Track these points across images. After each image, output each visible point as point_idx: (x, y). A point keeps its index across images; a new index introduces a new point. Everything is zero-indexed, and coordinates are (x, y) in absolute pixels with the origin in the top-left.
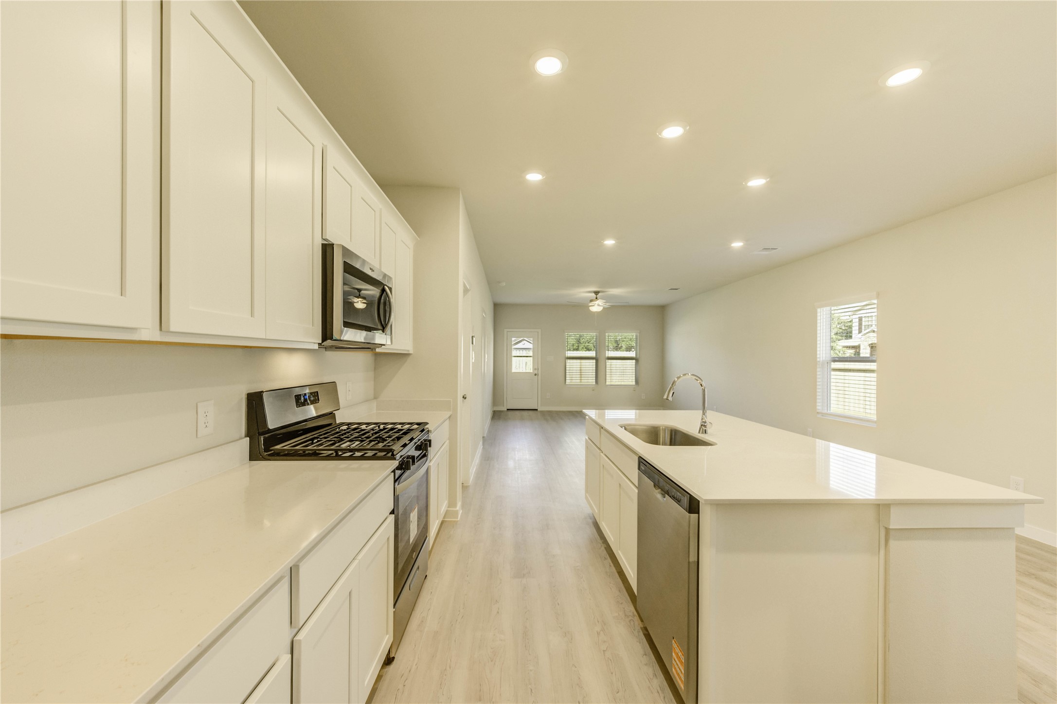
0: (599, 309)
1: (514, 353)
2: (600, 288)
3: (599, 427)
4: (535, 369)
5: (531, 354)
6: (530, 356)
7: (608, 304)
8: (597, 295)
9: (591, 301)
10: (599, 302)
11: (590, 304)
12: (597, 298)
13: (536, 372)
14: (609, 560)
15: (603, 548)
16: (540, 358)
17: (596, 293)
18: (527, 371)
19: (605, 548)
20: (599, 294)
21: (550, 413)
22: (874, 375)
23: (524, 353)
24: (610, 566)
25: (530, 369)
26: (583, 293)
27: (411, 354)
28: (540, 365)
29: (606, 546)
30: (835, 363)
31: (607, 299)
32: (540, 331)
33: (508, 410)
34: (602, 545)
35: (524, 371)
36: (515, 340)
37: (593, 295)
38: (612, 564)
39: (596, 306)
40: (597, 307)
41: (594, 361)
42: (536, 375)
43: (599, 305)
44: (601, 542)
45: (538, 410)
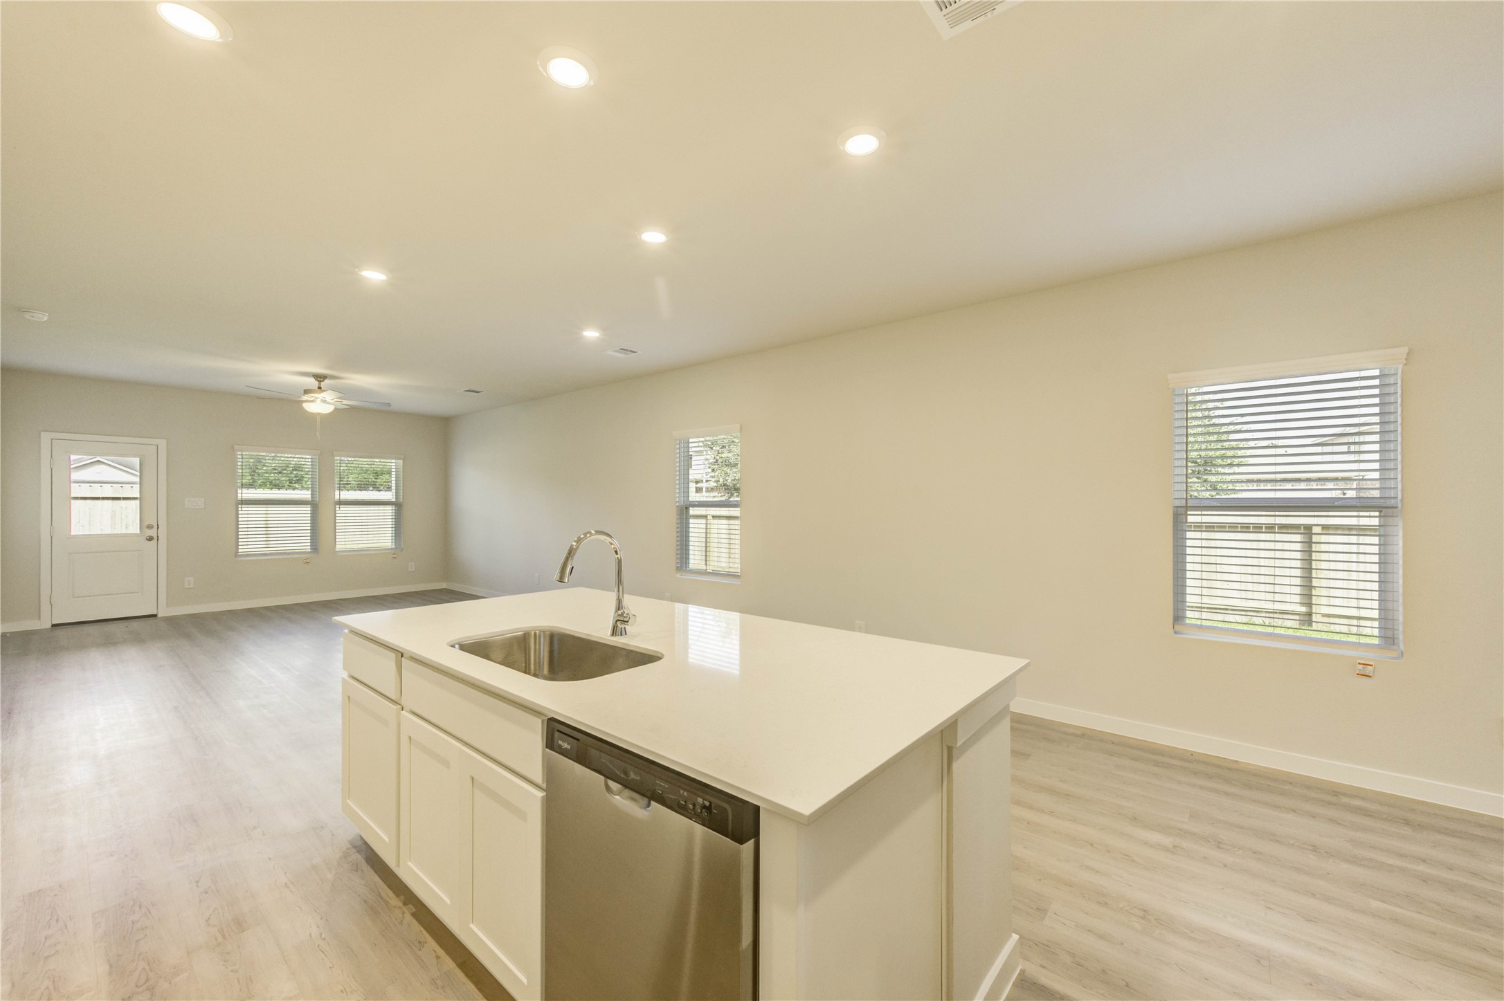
0: (327, 409)
1: (76, 490)
2: (330, 368)
3: (393, 655)
4: (148, 528)
5: (131, 493)
6: (130, 499)
7: (345, 402)
8: (320, 381)
9: (307, 392)
10: (329, 396)
11: (304, 398)
12: (320, 388)
13: (151, 531)
14: (432, 943)
15: (408, 917)
16: (161, 499)
17: (320, 378)
18: (115, 532)
19: (414, 915)
20: (327, 381)
21: (198, 621)
22: (737, 522)
23: (109, 491)
24: (438, 957)
25: (129, 526)
26: (288, 374)
28: (161, 518)
29: (414, 910)
30: (695, 508)
31: (343, 392)
32: (162, 443)
33: (54, 626)
34: (404, 909)
35: (108, 531)
36: (77, 461)
37: (312, 382)
38: (441, 952)
39: (318, 402)
40: (321, 405)
41: (308, 508)
42: (150, 539)
43: (324, 401)
44: (400, 904)
45: (159, 616)
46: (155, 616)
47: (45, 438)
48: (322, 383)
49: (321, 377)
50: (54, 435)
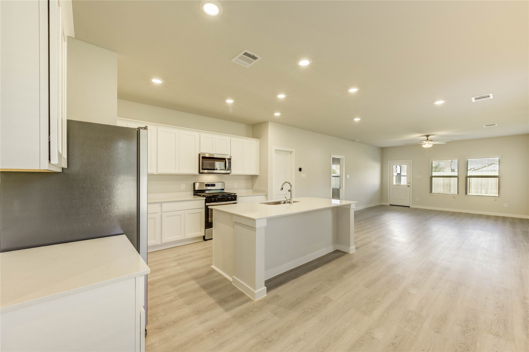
0: (430, 146)
4: (408, 183)
6: (405, 176)
8: (428, 137)
11: (423, 143)
12: (428, 139)
13: (409, 185)
16: (411, 177)
20: (430, 137)
25: (405, 183)
27: (258, 176)
28: (411, 181)
32: (411, 160)
33: (390, 205)
40: (428, 145)
41: (457, 178)
42: (408, 186)
43: (429, 143)
45: (410, 207)
46: (409, 207)
47: (389, 162)
48: (428, 138)
49: (427, 136)
50: (390, 161)
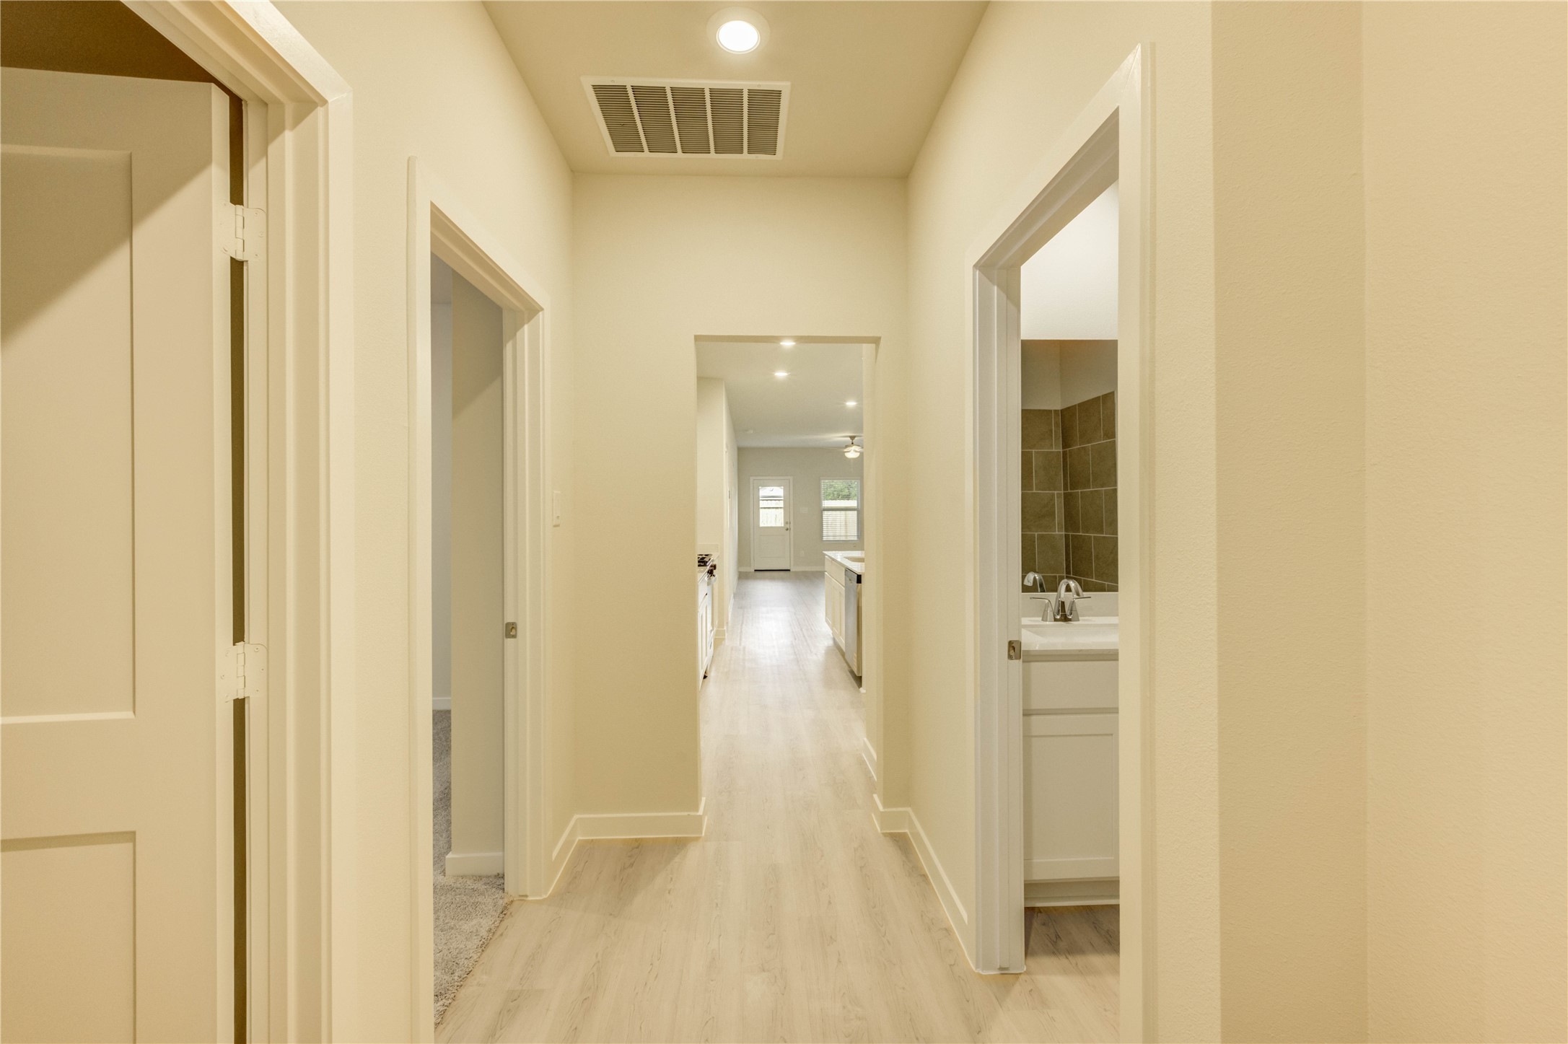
0: (855, 456)
1: (762, 504)
4: (787, 523)
5: (781, 504)
6: (781, 508)
8: (853, 440)
9: (847, 446)
10: (854, 448)
11: (845, 450)
12: (852, 444)
13: (788, 525)
16: (791, 508)
17: (852, 438)
18: (776, 525)
20: (855, 439)
21: (804, 573)
23: (773, 504)
25: (780, 522)
26: (839, 437)
28: (792, 518)
32: (791, 478)
33: (755, 570)
35: (774, 525)
37: (849, 440)
39: (852, 451)
40: (852, 453)
41: (856, 512)
42: (787, 530)
43: (855, 451)
45: (791, 570)
46: (789, 570)
47: (752, 478)
50: (754, 478)
